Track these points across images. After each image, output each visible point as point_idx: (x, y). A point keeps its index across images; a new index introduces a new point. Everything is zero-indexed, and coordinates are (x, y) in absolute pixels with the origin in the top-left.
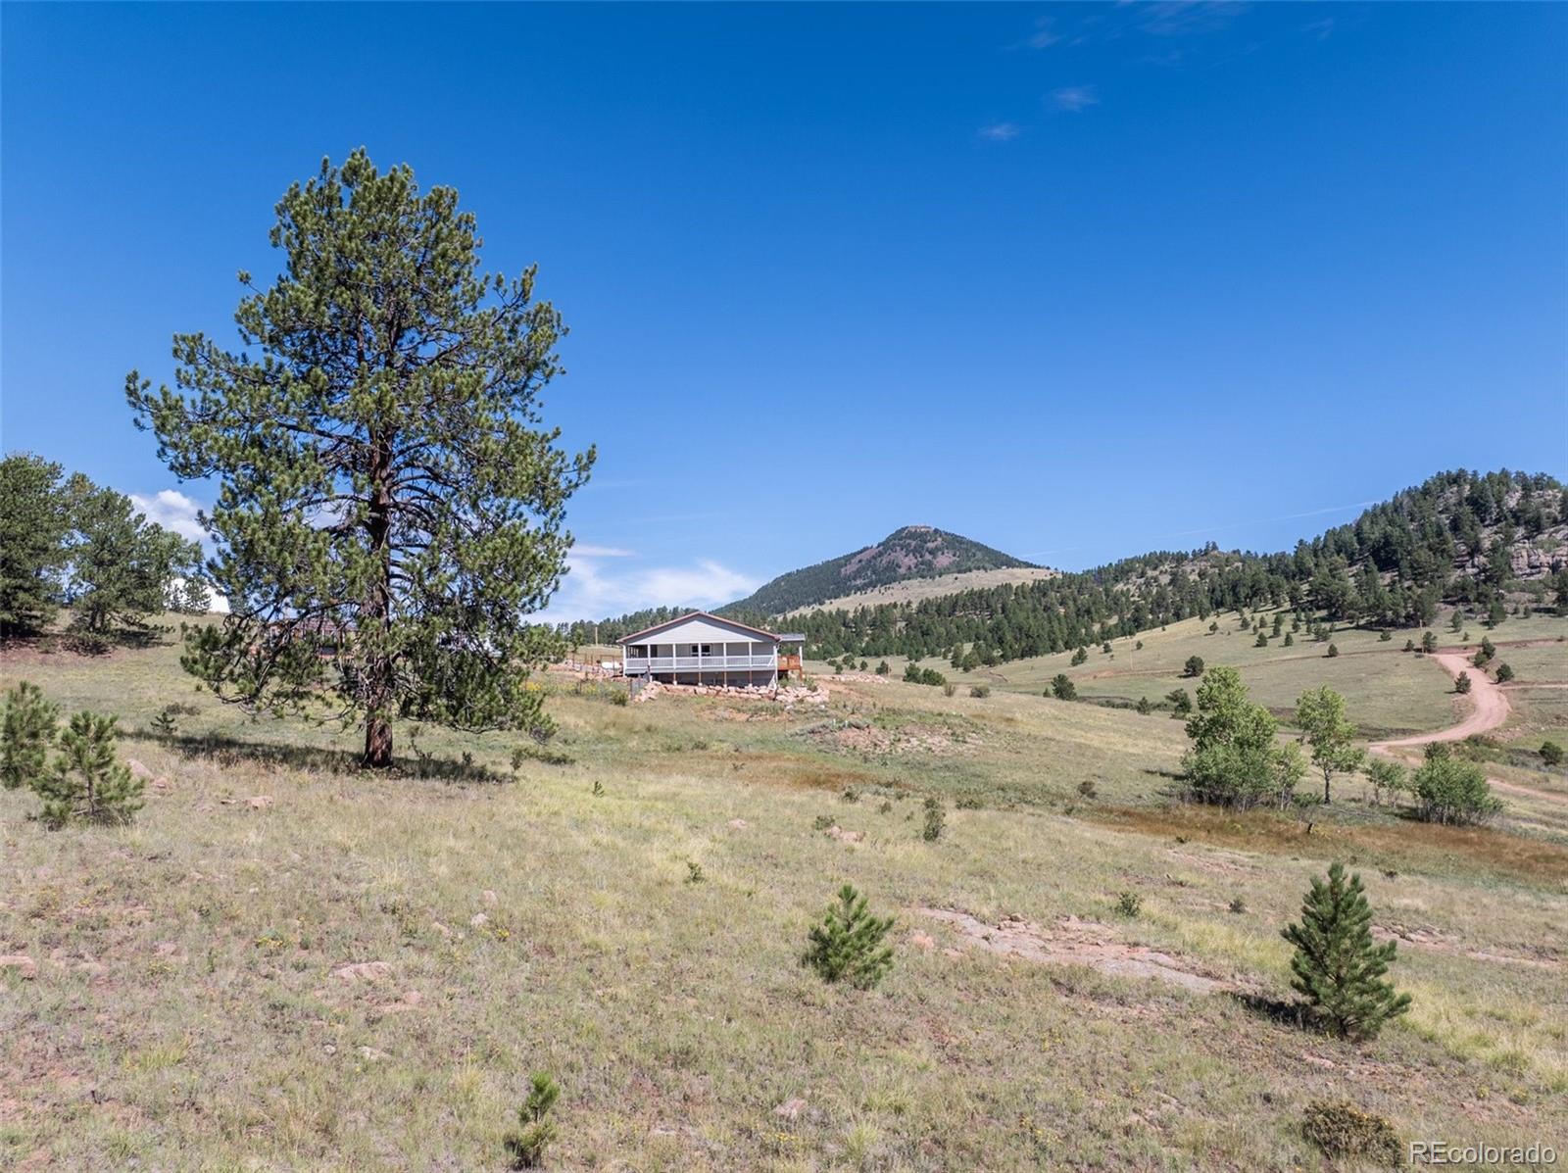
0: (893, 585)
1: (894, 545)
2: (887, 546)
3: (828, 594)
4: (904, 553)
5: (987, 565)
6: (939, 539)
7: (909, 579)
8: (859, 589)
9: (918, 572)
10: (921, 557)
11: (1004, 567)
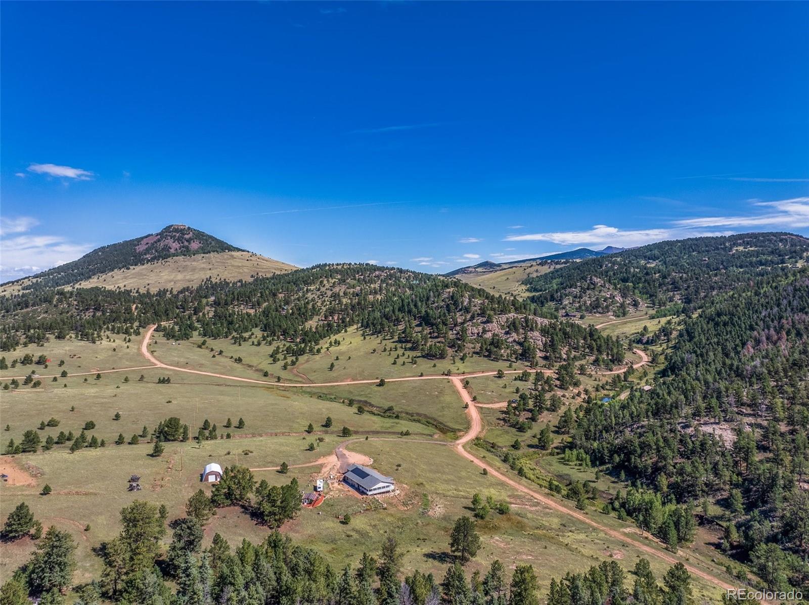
0: (169, 259)
1: (166, 235)
3: (131, 263)
4: (172, 240)
5: (218, 250)
6: (191, 233)
7: (177, 256)
9: (181, 252)
10: (182, 243)
11: (227, 251)
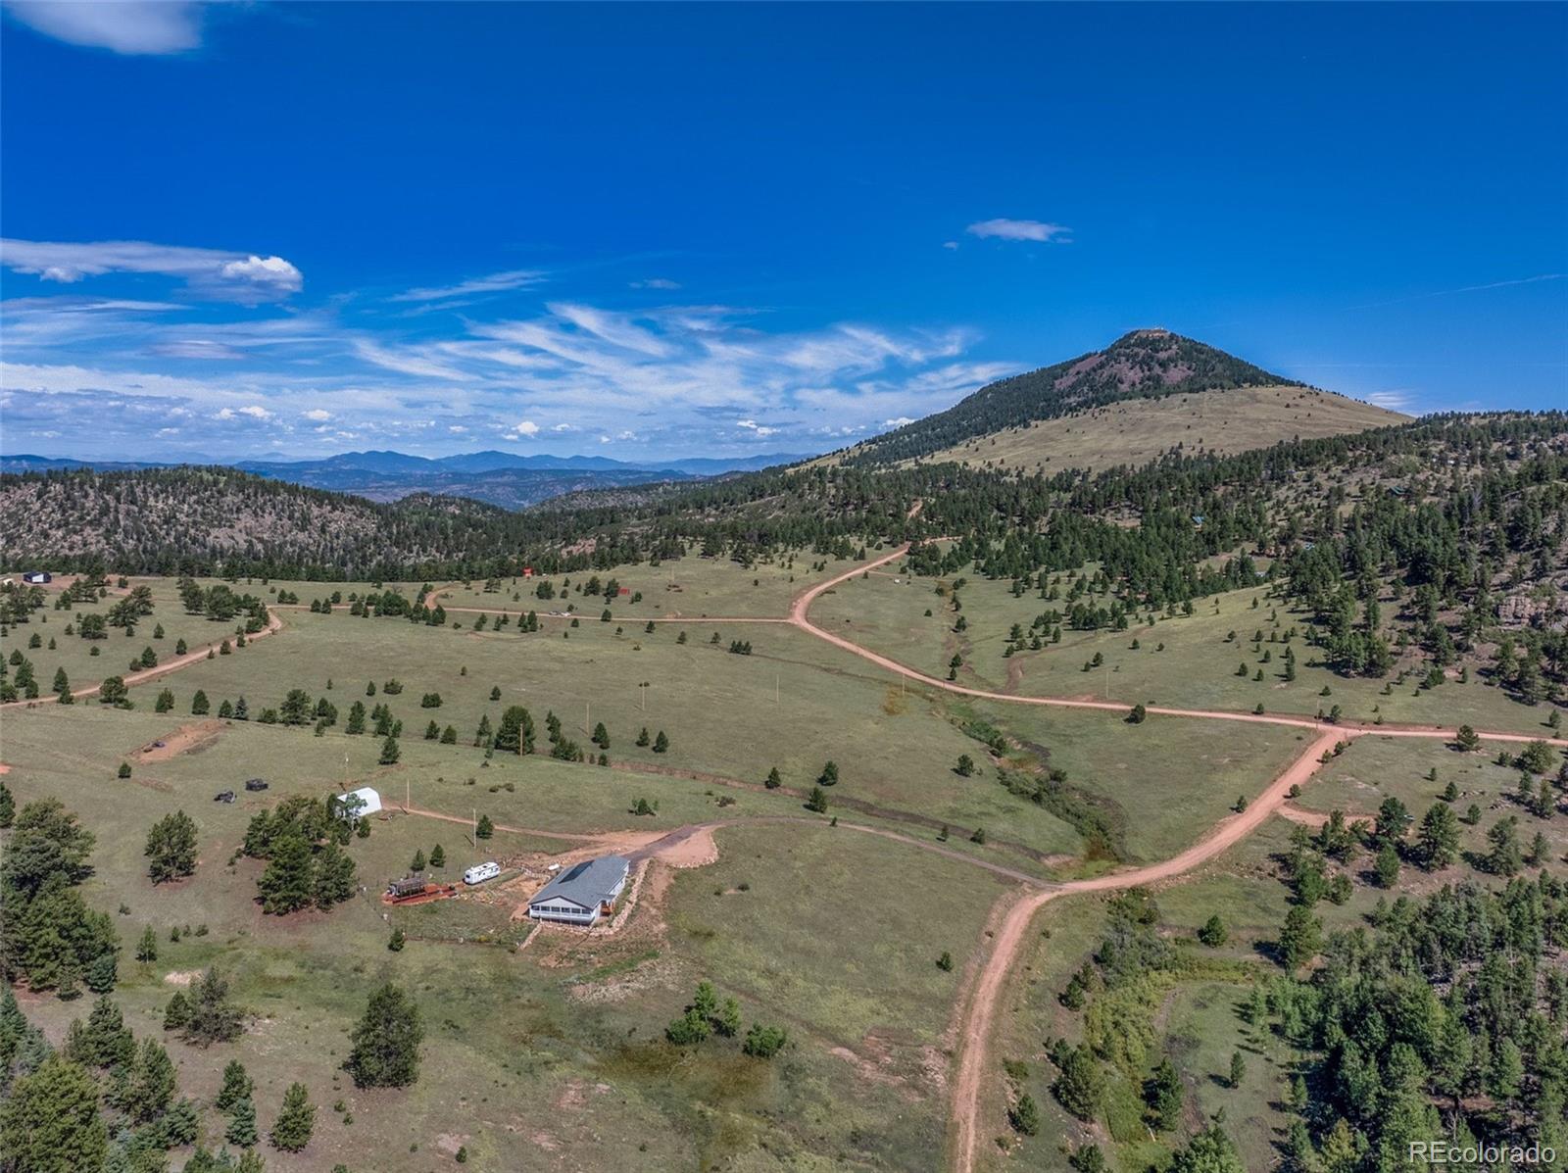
0: (1112, 406)
1: (1119, 355)
2: (1111, 354)
3: (1036, 414)
4: (1129, 365)
5: (1225, 383)
6: (1175, 347)
7: (1130, 399)
9: (1142, 390)
10: (1149, 370)
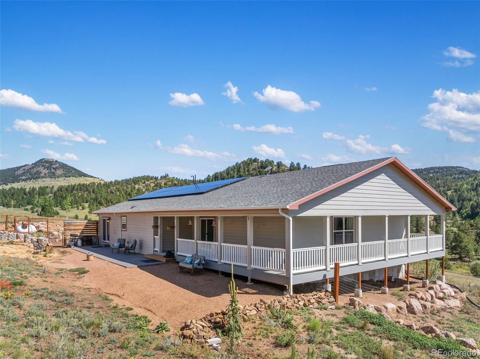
0: (39, 180)
1: (39, 165)
2: (36, 165)
3: (9, 181)
4: (43, 168)
5: (76, 175)
6: (57, 164)
7: (45, 178)
8: (23, 180)
9: (49, 176)
10: (50, 170)
11: (83, 177)
